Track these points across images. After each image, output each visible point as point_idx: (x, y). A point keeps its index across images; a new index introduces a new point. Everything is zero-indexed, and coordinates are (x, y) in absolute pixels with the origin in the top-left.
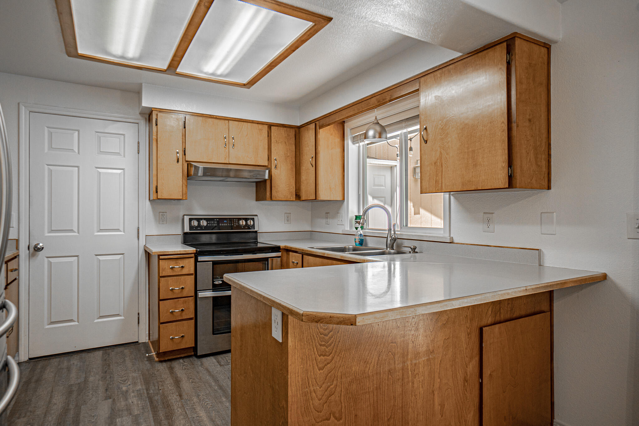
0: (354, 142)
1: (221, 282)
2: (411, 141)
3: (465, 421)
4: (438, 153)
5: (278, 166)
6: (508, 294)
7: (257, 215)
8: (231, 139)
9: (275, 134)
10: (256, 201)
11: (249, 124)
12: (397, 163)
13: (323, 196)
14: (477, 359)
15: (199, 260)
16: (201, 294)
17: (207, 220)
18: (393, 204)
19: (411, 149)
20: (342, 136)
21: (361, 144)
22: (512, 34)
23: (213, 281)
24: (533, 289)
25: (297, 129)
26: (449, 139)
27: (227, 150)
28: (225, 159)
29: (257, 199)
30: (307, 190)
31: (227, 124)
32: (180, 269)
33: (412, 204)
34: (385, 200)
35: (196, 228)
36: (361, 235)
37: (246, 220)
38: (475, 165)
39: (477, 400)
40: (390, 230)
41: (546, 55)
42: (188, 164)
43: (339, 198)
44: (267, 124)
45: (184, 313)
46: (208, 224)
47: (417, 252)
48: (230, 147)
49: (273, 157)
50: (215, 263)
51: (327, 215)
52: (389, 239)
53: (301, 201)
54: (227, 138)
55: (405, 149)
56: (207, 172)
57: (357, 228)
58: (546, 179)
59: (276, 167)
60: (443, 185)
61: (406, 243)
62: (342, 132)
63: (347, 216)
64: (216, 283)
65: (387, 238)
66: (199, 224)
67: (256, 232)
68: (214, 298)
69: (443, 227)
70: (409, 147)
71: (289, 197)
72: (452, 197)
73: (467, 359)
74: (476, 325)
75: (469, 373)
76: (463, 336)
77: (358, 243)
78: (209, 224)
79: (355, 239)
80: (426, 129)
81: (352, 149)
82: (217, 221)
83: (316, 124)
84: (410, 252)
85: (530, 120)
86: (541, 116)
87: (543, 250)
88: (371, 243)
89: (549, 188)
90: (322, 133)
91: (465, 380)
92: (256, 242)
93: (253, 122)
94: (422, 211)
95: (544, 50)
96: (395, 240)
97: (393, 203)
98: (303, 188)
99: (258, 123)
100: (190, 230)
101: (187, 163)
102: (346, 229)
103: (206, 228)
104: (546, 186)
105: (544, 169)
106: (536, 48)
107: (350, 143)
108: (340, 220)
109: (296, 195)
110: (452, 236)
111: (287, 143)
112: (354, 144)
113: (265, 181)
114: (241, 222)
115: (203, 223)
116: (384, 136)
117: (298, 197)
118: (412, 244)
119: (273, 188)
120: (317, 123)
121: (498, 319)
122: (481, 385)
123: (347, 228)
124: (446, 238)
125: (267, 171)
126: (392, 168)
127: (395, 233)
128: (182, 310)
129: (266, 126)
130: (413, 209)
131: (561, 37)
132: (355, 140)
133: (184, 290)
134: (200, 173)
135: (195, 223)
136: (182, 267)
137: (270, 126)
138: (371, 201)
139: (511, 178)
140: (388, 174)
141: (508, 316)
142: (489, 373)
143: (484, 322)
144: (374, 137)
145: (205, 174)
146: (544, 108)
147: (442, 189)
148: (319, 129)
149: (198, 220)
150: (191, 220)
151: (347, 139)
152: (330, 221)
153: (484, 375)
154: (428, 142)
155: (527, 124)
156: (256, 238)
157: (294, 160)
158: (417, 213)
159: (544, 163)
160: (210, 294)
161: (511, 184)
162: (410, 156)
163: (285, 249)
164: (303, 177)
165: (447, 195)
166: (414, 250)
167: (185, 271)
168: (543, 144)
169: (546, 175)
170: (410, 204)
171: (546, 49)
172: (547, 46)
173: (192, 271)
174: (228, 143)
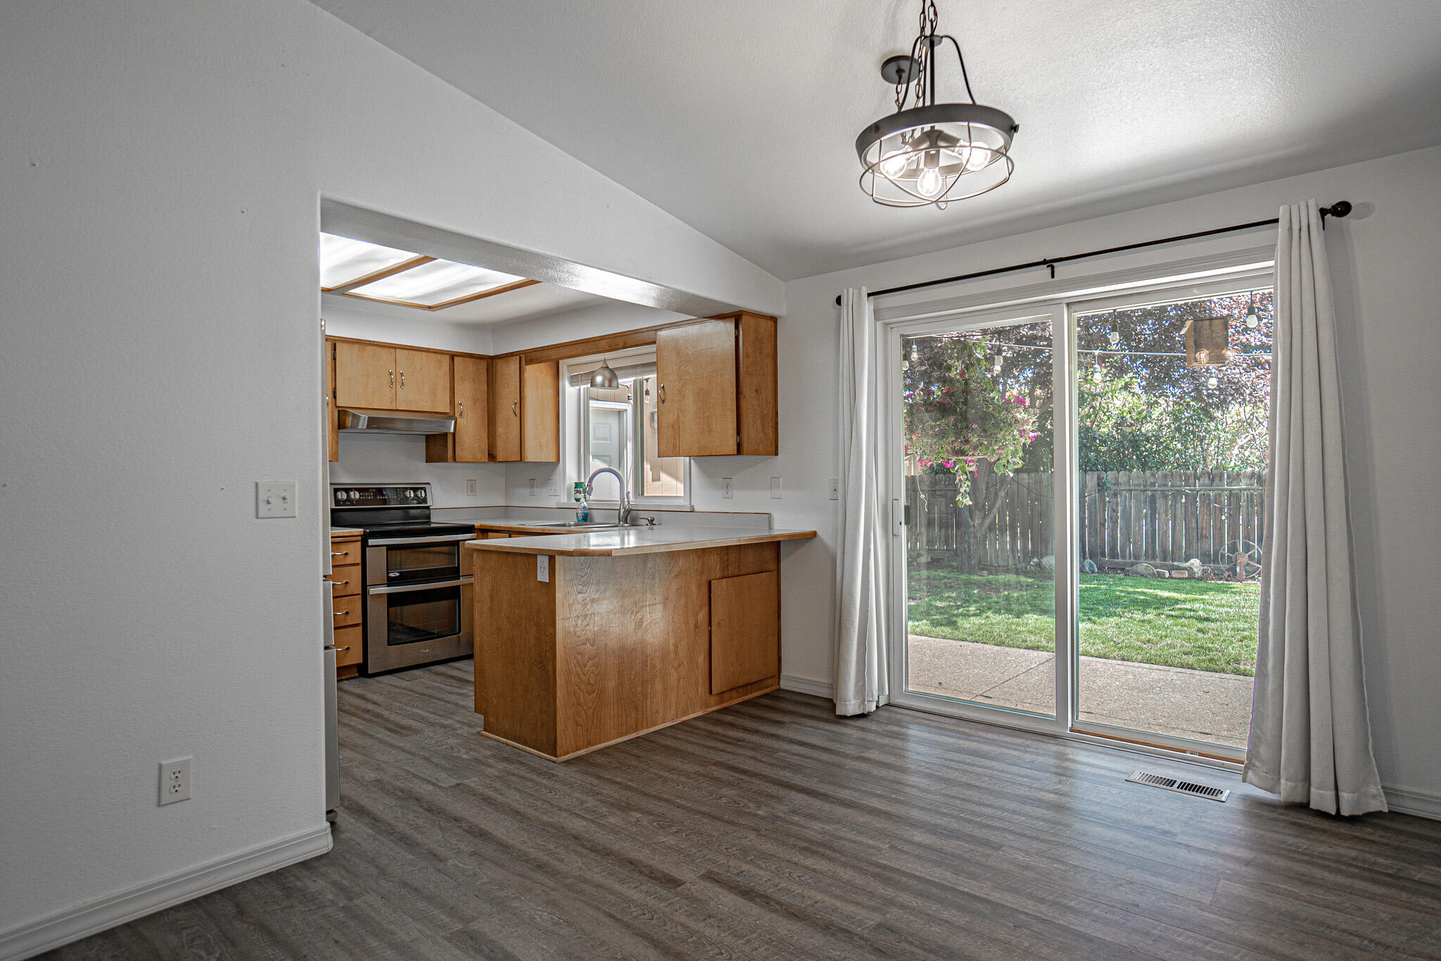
0: (572, 384)
1: (398, 574)
2: (647, 381)
3: (697, 663)
4: (676, 416)
5: (465, 413)
6: (724, 542)
7: (429, 484)
8: (399, 376)
9: (460, 368)
10: (427, 462)
11: (424, 353)
12: (629, 407)
13: (531, 456)
14: (707, 608)
15: (370, 544)
16: (372, 591)
17: (359, 490)
18: (622, 466)
19: (647, 392)
20: (555, 374)
21: (582, 387)
22: (739, 311)
23: (388, 573)
24: (745, 540)
25: (489, 361)
26: (687, 402)
27: (393, 391)
28: (391, 403)
29: (429, 460)
30: (506, 447)
31: (394, 354)
32: (342, 557)
33: (649, 466)
34: (611, 459)
35: (344, 502)
36: (584, 507)
37: (415, 490)
38: (710, 431)
39: (707, 646)
40: (622, 500)
41: (773, 328)
42: (339, 411)
43: (552, 459)
44: (447, 354)
45: (349, 617)
46: (360, 496)
47: (655, 525)
48: (397, 386)
49: (457, 401)
50: (390, 548)
51: (532, 483)
52: (622, 511)
53: (496, 462)
54: (394, 374)
55: (639, 394)
56: (373, 423)
57: (578, 500)
58: (774, 445)
59: (461, 415)
60: (681, 449)
61: (642, 514)
62: (556, 369)
63: (564, 484)
64: (392, 575)
65: (619, 510)
66: (348, 495)
67: (428, 508)
68: (390, 596)
69: (683, 495)
70: (645, 390)
71: (479, 457)
72: (692, 461)
73: (698, 609)
74: (705, 579)
75: (699, 621)
76: (694, 588)
77: (581, 518)
78: (362, 496)
79: (577, 514)
80: (663, 387)
81: (570, 392)
82: (373, 492)
83: (520, 358)
84: (647, 525)
85: (756, 391)
86: (768, 386)
87: (773, 513)
88: (597, 516)
89: (776, 454)
90: (530, 371)
91: (696, 626)
92: (429, 523)
93: (428, 351)
94: (663, 476)
95: (770, 323)
96: (628, 511)
97: (622, 463)
98: (500, 444)
99: (435, 353)
100: (336, 506)
101: (338, 409)
102: (562, 501)
103: (359, 502)
104: (774, 452)
105: (771, 436)
106: (763, 322)
107: (567, 384)
108: (553, 488)
109: (489, 454)
110: (692, 504)
111: (476, 382)
112: (572, 386)
113: (445, 435)
114: (407, 493)
115: (355, 495)
116: (614, 384)
117: (492, 457)
118: (649, 515)
119: (457, 445)
120: (523, 356)
121: (725, 574)
122: (710, 631)
123: (564, 499)
124: (686, 506)
125: (453, 422)
126: (620, 413)
127: (629, 503)
128: (347, 613)
129: (448, 356)
130: (650, 473)
131: (785, 312)
132: (574, 380)
133: (348, 585)
134: (363, 424)
135: (342, 496)
136: (346, 554)
137: (453, 356)
138: (595, 465)
139: (739, 446)
140: (614, 422)
141: (736, 573)
142: (717, 621)
143: (713, 577)
144: (603, 385)
145: (369, 427)
146: (770, 378)
147: (679, 452)
148: (526, 365)
149: (347, 491)
150: (336, 491)
151: (563, 380)
152: (536, 490)
153: (712, 623)
154: (665, 402)
155: (754, 394)
156: (428, 517)
157: (486, 404)
158: (656, 479)
159: (770, 431)
160: (384, 590)
161: (739, 450)
162: (646, 401)
163: (480, 529)
164: (500, 429)
165: (687, 459)
166: (651, 522)
167: (349, 560)
168: (770, 412)
169: (773, 442)
170: (647, 467)
171: (772, 322)
172: (774, 320)
173: (359, 560)
174: (395, 381)
